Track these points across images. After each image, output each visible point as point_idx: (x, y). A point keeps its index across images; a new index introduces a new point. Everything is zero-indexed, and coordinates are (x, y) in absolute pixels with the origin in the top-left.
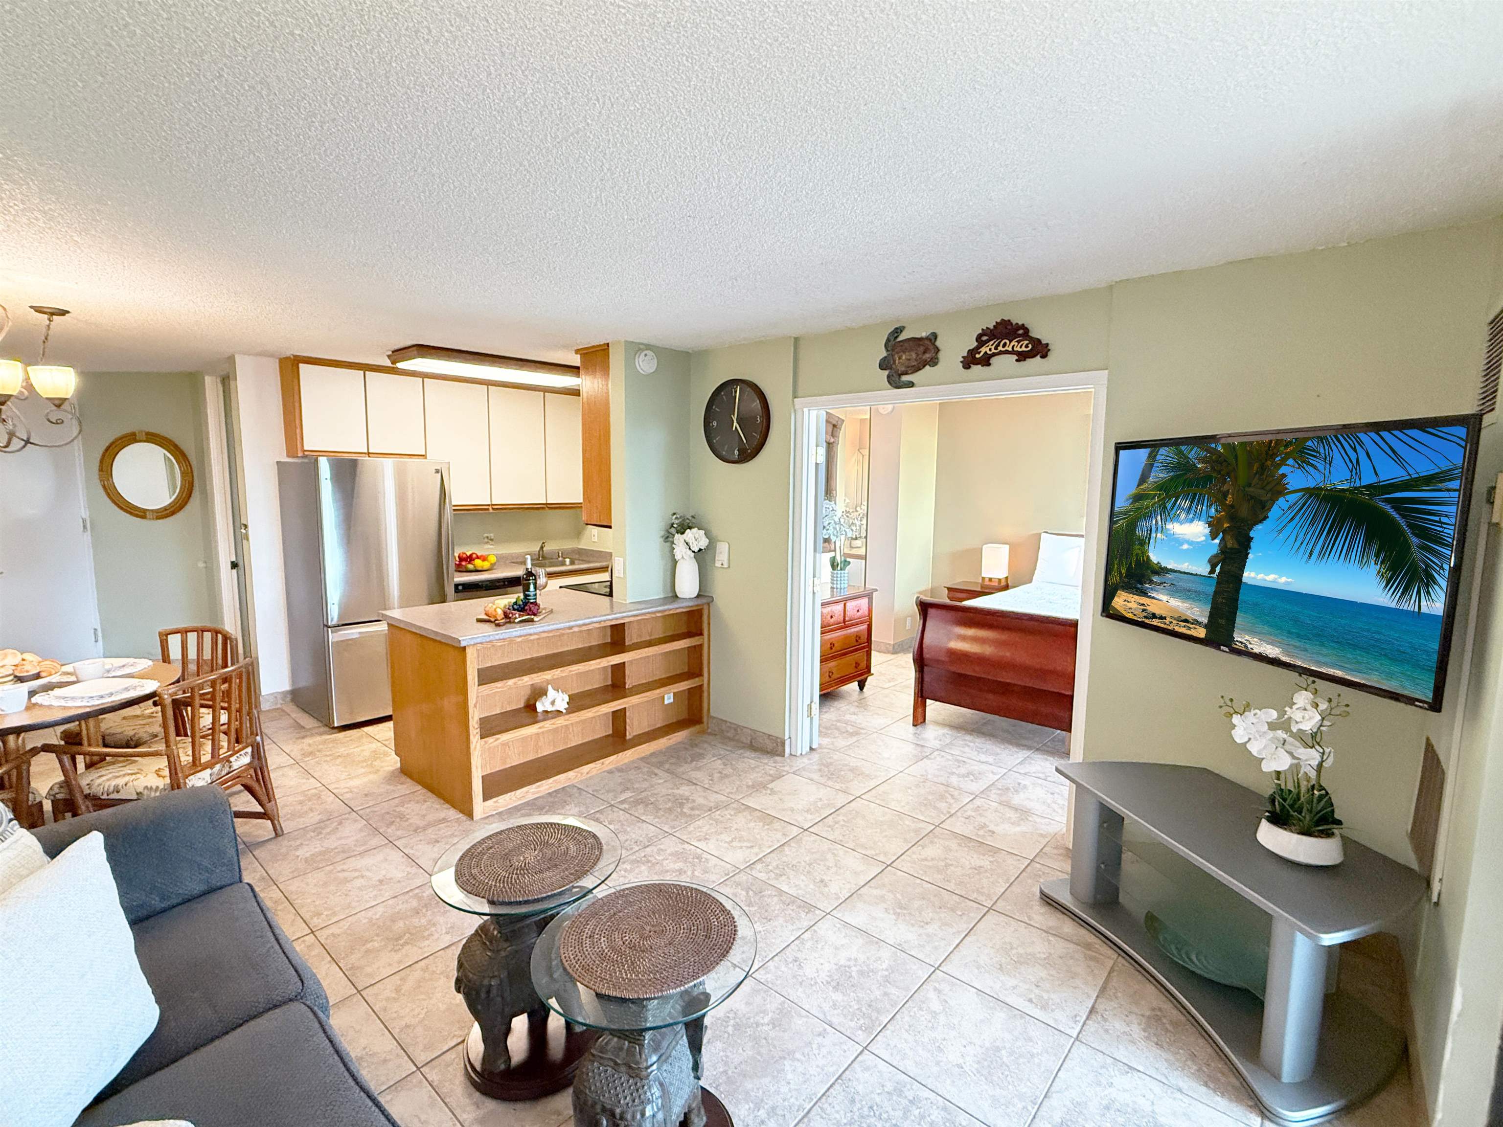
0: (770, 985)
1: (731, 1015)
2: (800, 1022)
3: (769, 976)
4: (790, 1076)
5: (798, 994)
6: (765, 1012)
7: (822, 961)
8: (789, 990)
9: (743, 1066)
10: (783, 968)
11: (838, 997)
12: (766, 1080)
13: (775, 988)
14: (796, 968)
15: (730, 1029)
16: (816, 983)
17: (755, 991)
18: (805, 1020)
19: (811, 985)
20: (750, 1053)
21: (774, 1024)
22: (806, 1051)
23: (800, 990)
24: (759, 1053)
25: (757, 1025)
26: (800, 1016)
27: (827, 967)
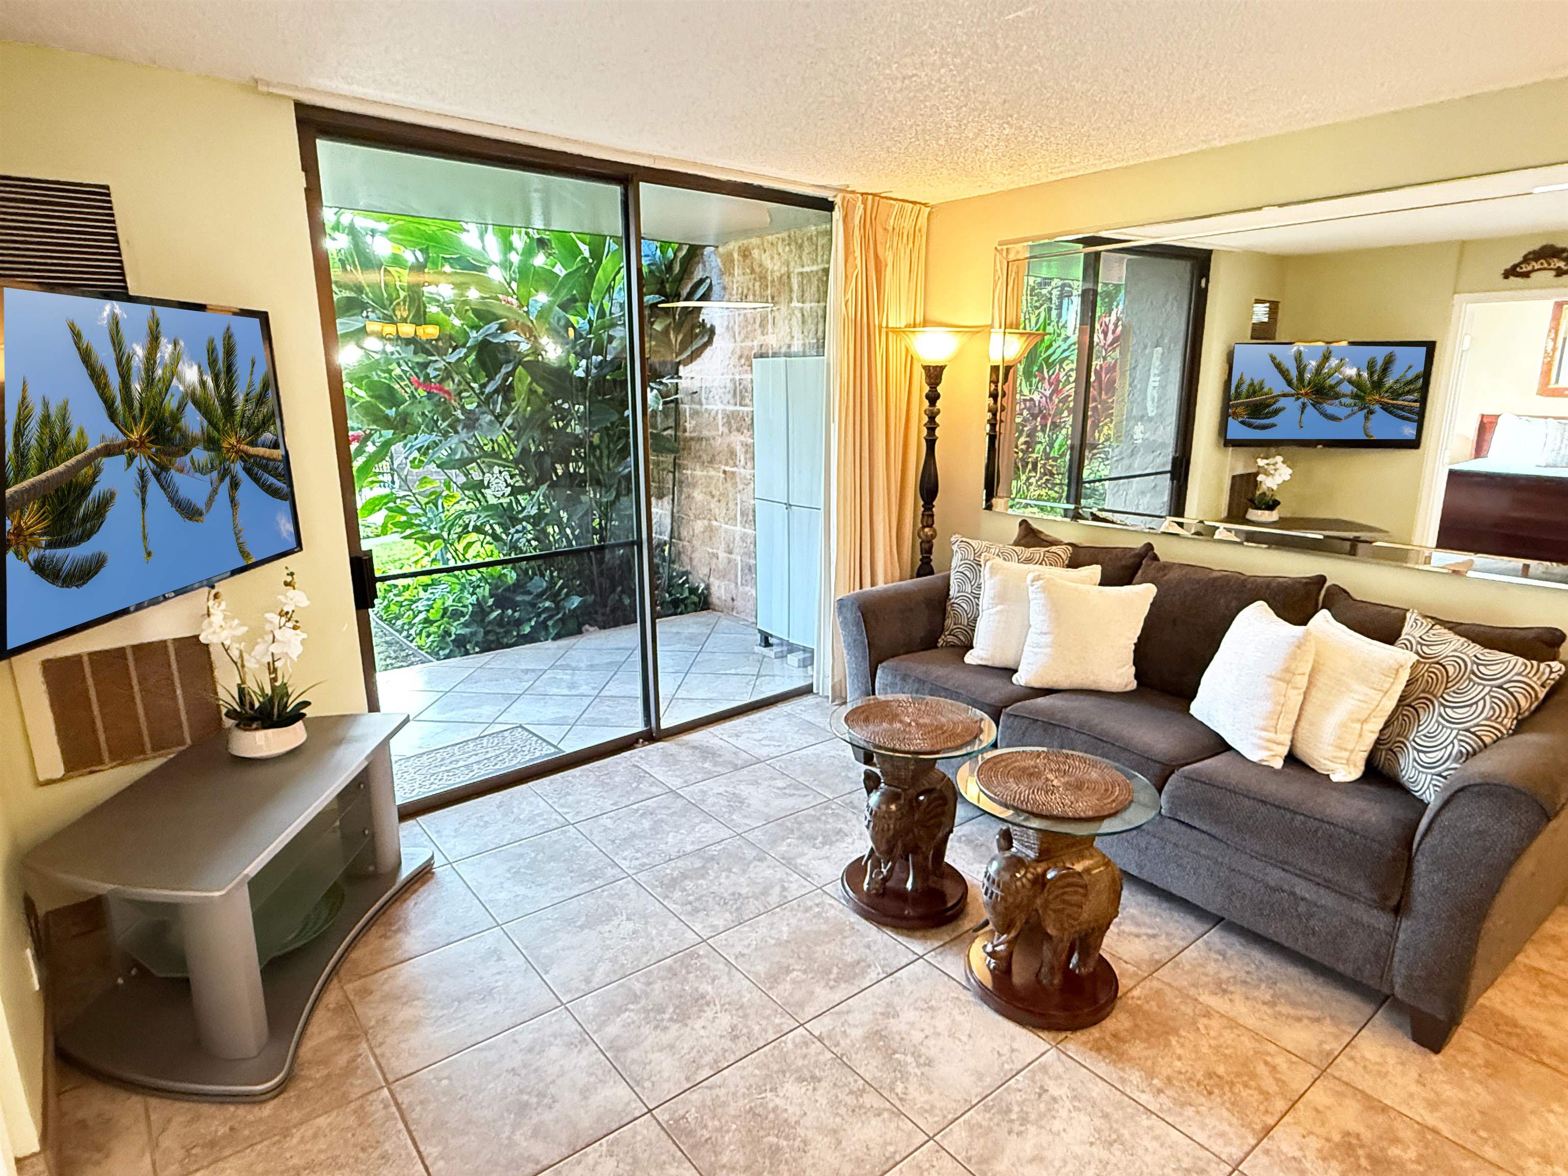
0: (780, 1010)
1: (832, 983)
2: (759, 967)
3: (777, 1021)
4: (785, 929)
5: (749, 996)
6: (794, 982)
7: (702, 1032)
8: (758, 1001)
9: (827, 940)
10: (757, 1028)
11: (706, 988)
12: (808, 928)
13: (775, 1006)
14: (740, 1026)
15: (835, 970)
16: (723, 1005)
17: (801, 1005)
18: (753, 969)
19: (729, 1004)
20: (818, 948)
21: (788, 970)
22: (763, 944)
23: (745, 1000)
24: (809, 947)
25: (805, 972)
26: (757, 974)
27: (698, 1024)
